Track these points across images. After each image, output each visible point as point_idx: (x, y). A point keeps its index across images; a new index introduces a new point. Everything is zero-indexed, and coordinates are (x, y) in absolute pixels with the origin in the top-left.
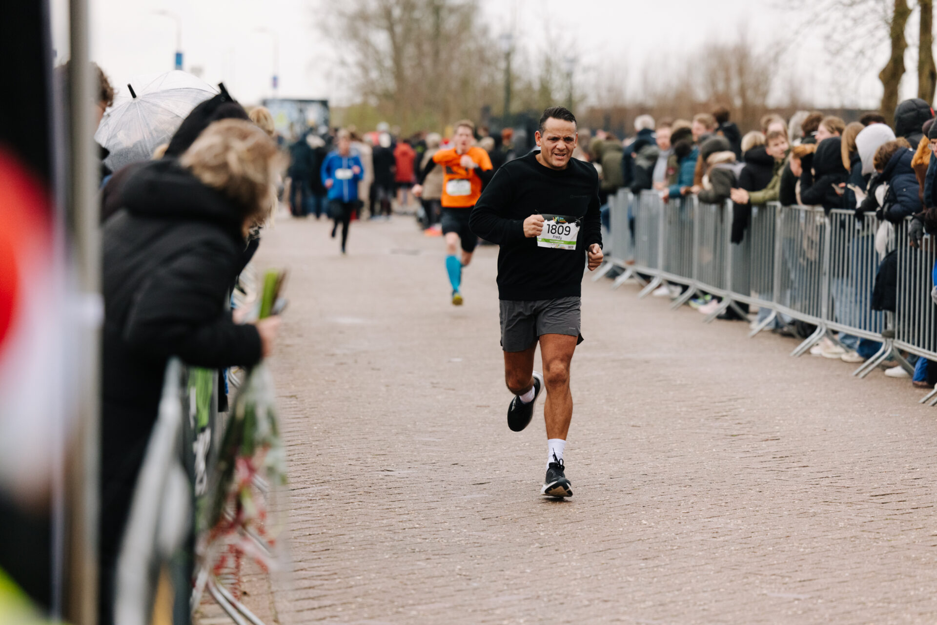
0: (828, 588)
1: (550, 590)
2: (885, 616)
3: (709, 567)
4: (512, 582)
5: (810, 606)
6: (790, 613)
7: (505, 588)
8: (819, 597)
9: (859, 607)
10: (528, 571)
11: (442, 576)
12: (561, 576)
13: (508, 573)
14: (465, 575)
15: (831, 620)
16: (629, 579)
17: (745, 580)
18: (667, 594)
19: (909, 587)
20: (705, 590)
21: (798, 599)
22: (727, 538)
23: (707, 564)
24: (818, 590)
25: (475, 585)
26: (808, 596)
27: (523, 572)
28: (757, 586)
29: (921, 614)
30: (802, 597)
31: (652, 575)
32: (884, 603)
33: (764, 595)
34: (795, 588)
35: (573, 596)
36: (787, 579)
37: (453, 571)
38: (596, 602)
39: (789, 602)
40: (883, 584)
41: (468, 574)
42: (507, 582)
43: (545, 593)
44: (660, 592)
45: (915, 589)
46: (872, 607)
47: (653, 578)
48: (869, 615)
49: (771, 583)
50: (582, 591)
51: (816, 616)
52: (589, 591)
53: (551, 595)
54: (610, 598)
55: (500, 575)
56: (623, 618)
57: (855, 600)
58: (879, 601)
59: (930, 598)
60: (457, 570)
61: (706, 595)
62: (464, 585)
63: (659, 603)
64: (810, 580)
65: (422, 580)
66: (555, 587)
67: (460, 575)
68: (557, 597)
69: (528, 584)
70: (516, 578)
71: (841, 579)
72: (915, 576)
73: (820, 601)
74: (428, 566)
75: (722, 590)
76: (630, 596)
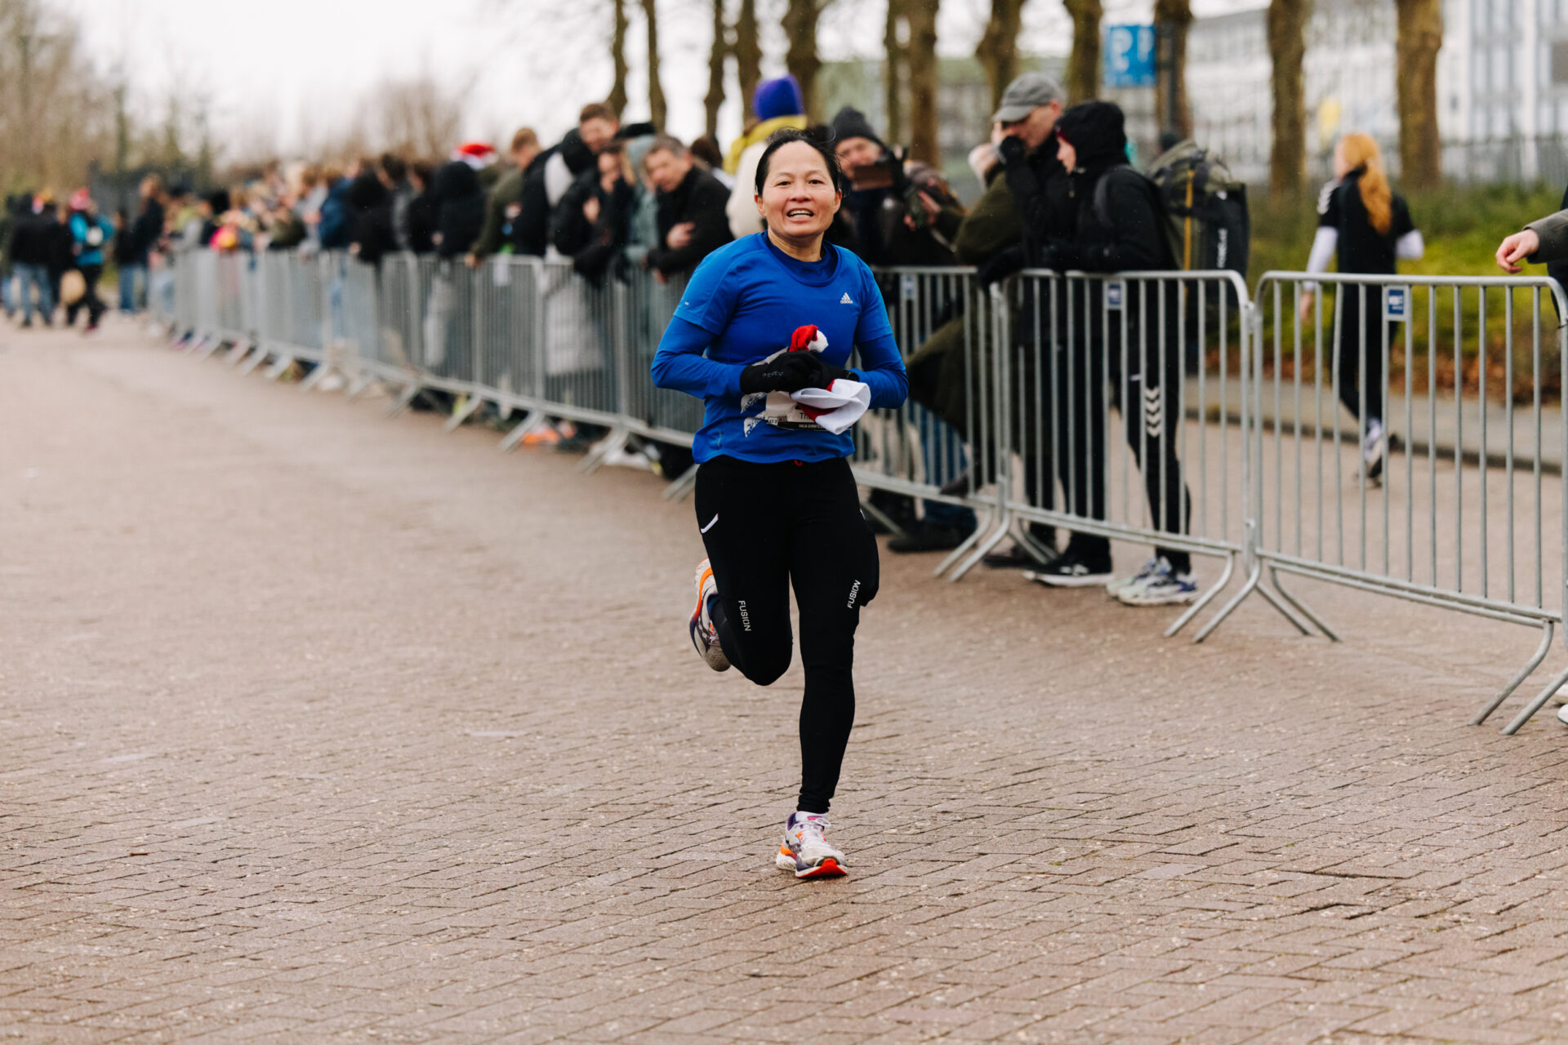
0: (549, 722)
1: (183, 745)
2: (621, 750)
3: (394, 706)
4: (131, 739)
5: (527, 744)
6: (500, 754)
7: (122, 745)
8: (539, 733)
9: (589, 741)
10: (153, 723)
11: (35, 736)
12: (197, 726)
13: (125, 728)
14: (66, 734)
15: (552, 760)
16: (288, 726)
17: (442, 719)
18: (339, 741)
19: (652, 713)
20: (389, 733)
21: (510, 738)
22: (418, 670)
23: (391, 702)
24: (536, 725)
25: (80, 744)
26: (522, 733)
27: (144, 726)
28: (457, 726)
29: (666, 744)
30: (514, 734)
31: (318, 720)
32: (620, 734)
33: (466, 735)
34: (506, 724)
35: (212, 751)
36: (496, 715)
37: (52, 728)
38: (244, 756)
39: (499, 742)
40: (620, 712)
41: (71, 731)
42: (124, 739)
43: (176, 749)
44: (330, 740)
45: (660, 716)
46: (605, 741)
47: (321, 723)
48: (601, 750)
49: (475, 721)
50: (225, 744)
51: (534, 757)
52: (235, 743)
53: (184, 751)
54: (264, 751)
55: (114, 731)
56: (279, 774)
57: (583, 734)
58: (614, 733)
59: (678, 725)
60: (56, 728)
61: (390, 739)
62: (65, 745)
63: (327, 753)
64: (526, 714)
65: (7, 742)
66: (190, 741)
67: (60, 733)
68: (190, 753)
69: (153, 739)
70: (137, 733)
71: (565, 710)
72: (659, 701)
73: (539, 737)
74: (17, 724)
75: (411, 732)
76: (289, 746)
